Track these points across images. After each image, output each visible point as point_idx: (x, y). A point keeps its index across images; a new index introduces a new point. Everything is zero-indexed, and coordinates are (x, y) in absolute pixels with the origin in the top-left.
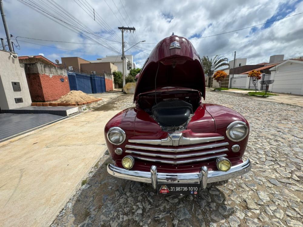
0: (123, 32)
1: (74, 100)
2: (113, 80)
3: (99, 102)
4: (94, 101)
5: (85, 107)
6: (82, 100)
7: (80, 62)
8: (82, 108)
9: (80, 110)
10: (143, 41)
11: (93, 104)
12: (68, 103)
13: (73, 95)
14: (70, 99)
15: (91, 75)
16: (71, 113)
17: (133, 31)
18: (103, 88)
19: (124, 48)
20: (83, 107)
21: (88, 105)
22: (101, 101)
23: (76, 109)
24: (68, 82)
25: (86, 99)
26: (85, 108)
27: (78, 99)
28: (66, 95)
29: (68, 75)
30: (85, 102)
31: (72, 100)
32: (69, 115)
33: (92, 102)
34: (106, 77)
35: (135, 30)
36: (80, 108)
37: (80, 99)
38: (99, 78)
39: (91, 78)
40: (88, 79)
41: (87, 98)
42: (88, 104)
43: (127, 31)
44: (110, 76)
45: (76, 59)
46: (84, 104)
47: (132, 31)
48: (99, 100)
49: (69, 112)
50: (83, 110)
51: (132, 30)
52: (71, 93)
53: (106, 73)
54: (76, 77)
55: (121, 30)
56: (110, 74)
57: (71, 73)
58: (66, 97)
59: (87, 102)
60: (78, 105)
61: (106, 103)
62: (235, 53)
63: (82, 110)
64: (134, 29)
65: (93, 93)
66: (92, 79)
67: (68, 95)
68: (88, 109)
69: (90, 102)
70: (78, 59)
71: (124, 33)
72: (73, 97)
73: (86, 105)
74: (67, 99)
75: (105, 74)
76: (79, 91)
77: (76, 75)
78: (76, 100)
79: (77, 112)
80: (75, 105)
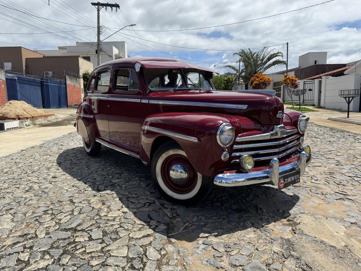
0: (98, 10)
1: (14, 113)
2: (82, 87)
3: (49, 118)
4: (42, 116)
5: (28, 122)
6: (25, 113)
7: (25, 56)
8: (25, 124)
9: (21, 125)
10: (132, 25)
11: (40, 120)
12: (5, 116)
13: (12, 106)
14: (8, 111)
15: (42, 79)
16: (10, 128)
17: (117, 10)
18: (63, 99)
19: (101, 36)
20: (26, 122)
21: (33, 121)
22: (53, 117)
23: (16, 123)
24: (6, 89)
25: (30, 112)
26: (28, 124)
27: (20, 112)
28: (3, 106)
29: (6, 79)
30: (28, 116)
31: (10, 112)
32: (7, 129)
33: (39, 117)
34: (68, 82)
35: (119, 7)
36: (22, 122)
37: (23, 111)
38: (56, 83)
39: (42, 83)
40: (37, 85)
41: (32, 111)
42: (33, 118)
43: (106, 9)
44: (76, 79)
45: (18, 50)
46: (27, 118)
47: (114, 8)
48: (51, 115)
49: (8, 125)
50: (25, 125)
51: (114, 6)
52: (10, 103)
53: (69, 75)
54: (18, 82)
55: (97, 6)
56: (77, 76)
57: (11, 75)
58: (3, 108)
59: (32, 116)
60: (19, 119)
61: (60, 120)
62: (287, 45)
63: (23, 125)
64: (117, 6)
65: (44, 107)
66: (43, 86)
67: (6, 106)
68: (32, 125)
69: (36, 117)
70: (23, 49)
71: (100, 12)
72: (12, 108)
73: (31, 120)
74: (4, 111)
75: (67, 77)
76: (22, 101)
77: (18, 79)
78: (17, 114)
79: (18, 127)
80: (14, 119)
